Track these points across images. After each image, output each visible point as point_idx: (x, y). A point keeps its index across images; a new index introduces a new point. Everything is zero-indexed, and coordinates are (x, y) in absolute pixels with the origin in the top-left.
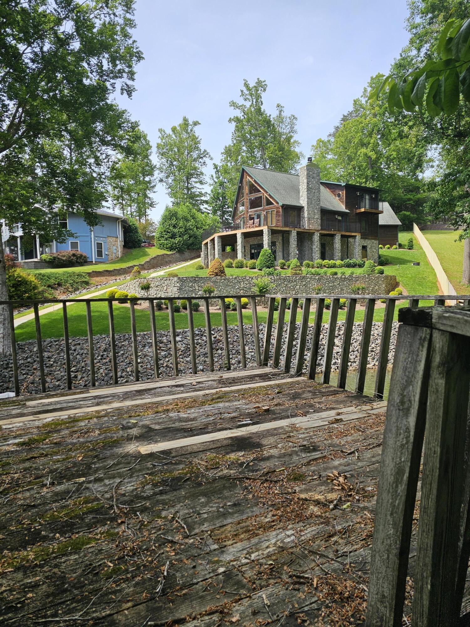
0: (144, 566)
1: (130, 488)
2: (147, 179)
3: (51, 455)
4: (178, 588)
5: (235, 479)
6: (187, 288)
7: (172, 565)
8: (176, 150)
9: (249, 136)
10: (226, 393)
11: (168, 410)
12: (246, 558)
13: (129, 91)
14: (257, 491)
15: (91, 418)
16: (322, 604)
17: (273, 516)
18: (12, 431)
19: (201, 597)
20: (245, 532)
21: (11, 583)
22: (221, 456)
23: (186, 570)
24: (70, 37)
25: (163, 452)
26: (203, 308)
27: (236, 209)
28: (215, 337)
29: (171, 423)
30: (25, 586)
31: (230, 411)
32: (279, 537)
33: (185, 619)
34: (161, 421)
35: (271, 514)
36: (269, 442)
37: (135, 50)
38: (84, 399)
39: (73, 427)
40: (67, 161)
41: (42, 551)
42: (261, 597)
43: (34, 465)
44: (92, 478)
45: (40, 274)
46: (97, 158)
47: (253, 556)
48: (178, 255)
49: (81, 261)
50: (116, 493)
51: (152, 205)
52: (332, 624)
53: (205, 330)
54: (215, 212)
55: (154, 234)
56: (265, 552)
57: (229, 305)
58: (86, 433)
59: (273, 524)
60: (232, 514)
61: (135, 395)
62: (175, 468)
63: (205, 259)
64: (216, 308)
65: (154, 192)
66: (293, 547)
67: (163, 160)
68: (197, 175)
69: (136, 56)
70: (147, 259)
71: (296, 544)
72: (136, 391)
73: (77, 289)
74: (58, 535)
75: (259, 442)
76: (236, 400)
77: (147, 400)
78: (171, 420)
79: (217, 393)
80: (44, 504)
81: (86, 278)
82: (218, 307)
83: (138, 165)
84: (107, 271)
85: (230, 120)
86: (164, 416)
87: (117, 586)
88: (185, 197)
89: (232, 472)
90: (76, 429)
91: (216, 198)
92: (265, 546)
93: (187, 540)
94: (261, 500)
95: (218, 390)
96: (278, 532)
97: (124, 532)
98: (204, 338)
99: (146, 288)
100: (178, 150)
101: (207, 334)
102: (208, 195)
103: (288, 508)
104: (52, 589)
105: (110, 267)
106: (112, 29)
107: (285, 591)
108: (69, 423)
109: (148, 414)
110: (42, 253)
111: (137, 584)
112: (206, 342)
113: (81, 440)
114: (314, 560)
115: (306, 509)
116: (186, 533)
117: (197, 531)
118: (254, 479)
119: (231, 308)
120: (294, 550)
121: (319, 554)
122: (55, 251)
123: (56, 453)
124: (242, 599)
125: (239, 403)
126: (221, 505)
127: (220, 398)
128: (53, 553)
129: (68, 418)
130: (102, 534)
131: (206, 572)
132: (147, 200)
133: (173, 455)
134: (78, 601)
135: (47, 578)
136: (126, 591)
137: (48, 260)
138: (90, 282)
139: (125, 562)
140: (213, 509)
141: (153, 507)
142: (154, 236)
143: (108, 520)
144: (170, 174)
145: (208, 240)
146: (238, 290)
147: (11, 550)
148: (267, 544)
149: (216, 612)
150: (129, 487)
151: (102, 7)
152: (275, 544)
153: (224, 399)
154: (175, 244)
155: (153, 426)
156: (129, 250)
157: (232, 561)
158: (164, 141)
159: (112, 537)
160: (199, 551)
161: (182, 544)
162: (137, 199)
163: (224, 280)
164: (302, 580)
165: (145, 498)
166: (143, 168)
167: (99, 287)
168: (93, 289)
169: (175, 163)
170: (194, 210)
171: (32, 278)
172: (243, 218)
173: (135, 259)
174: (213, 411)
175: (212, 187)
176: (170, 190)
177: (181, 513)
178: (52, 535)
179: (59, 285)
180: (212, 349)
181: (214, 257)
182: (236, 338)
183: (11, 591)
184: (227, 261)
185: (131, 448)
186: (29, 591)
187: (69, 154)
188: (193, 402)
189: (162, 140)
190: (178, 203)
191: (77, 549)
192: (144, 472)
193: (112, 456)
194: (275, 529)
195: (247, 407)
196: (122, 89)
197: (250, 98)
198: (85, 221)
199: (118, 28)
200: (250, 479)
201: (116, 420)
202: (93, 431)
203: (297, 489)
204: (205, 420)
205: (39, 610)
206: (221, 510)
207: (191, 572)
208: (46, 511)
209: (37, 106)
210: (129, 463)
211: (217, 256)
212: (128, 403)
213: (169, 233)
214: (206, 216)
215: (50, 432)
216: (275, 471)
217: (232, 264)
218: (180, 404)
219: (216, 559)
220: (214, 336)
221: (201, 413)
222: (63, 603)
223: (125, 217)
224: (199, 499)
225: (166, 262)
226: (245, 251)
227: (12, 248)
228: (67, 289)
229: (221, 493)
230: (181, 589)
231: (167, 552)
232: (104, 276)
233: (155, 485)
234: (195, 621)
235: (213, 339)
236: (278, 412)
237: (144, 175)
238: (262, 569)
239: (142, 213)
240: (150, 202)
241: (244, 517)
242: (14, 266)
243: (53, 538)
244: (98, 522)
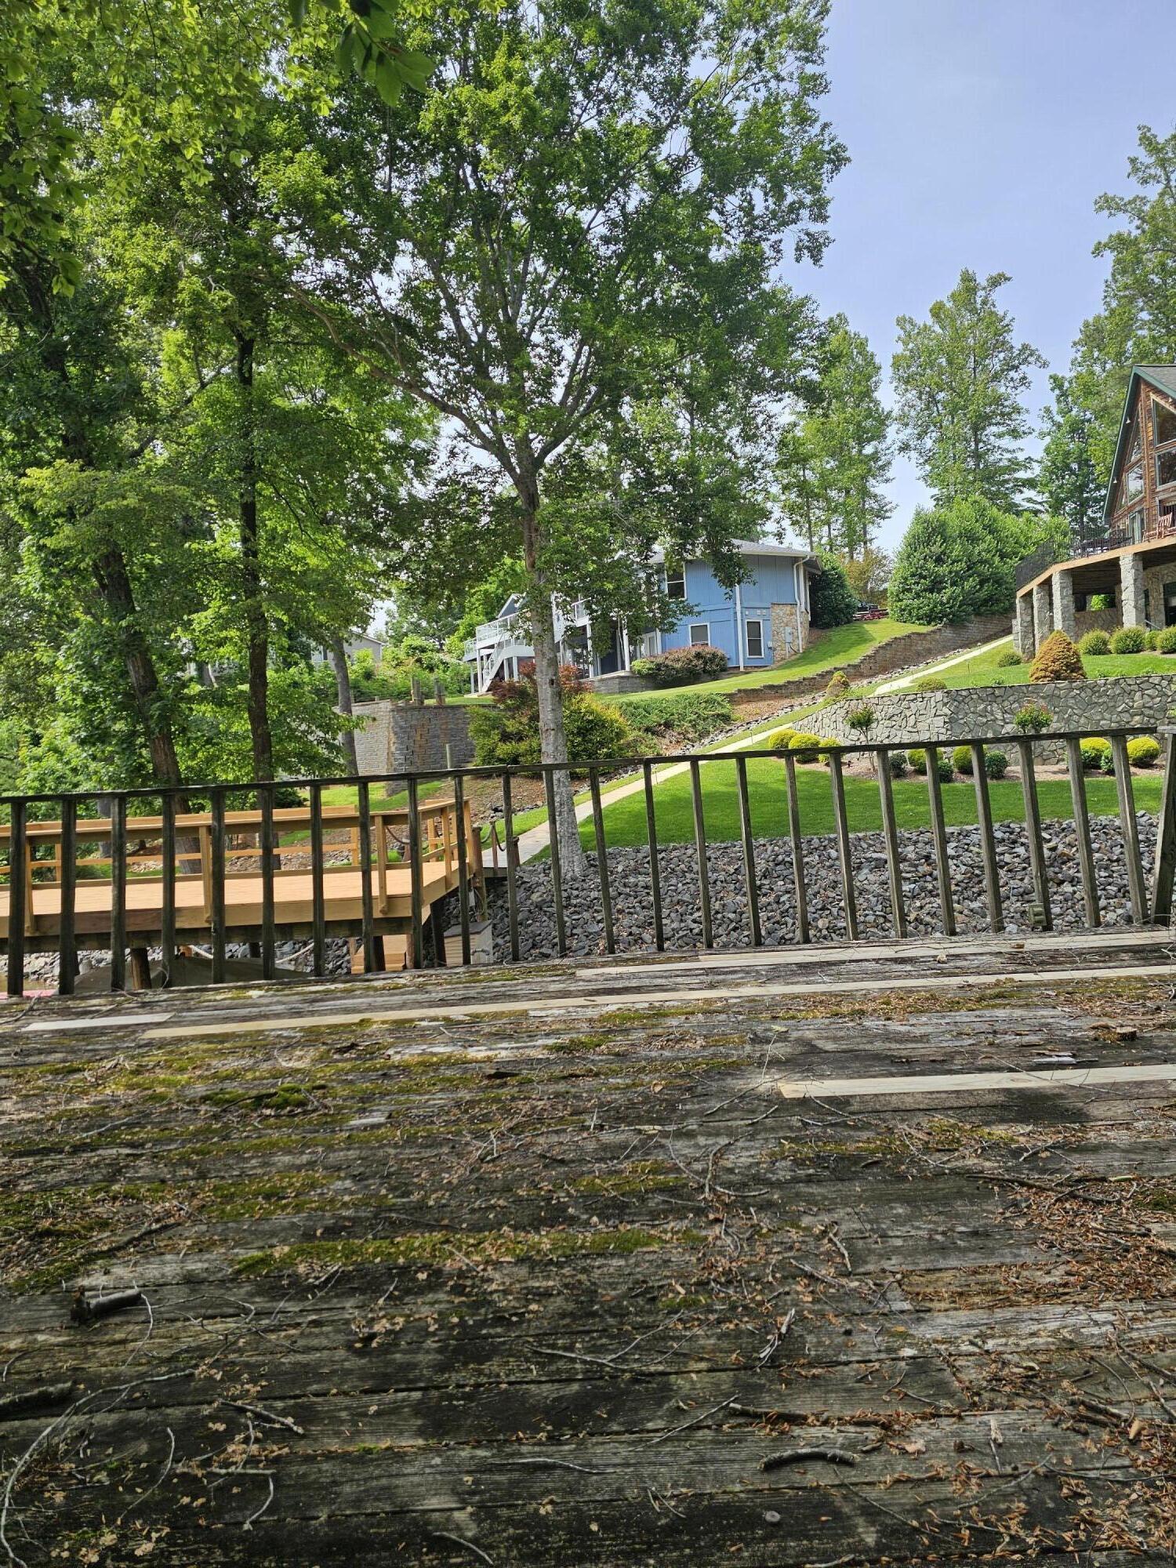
0: (745, 1307)
1: (744, 1160)
2: (868, 450)
3: (606, 1074)
4: (802, 1361)
5: (992, 1179)
6: (971, 718)
7: (800, 1318)
8: (943, 361)
9: (1157, 280)
10: (1023, 986)
11: (862, 1013)
12: (972, 1343)
13: (813, 248)
14: (1040, 1214)
15: (693, 1013)
16: (1137, 1477)
17: (1068, 1273)
18: (544, 1023)
19: (849, 1390)
20: (986, 1293)
21: (508, 1281)
22: (968, 1127)
23: (830, 1334)
24: (680, 164)
25: (831, 1100)
26: (1016, 769)
27: (1117, 490)
28: (1053, 849)
29: (864, 1040)
30: (529, 1290)
31: (1021, 1028)
32: (1070, 1321)
33: (805, 1418)
34: (842, 1034)
35: (1062, 1269)
36: (1110, 1114)
37: (827, 148)
38: (687, 973)
39: (654, 1026)
40: (684, 442)
41: (565, 1240)
42: (986, 1424)
43: (573, 1090)
44: (672, 1128)
45: (629, 704)
46: (747, 422)
47: (990, 1344)
48: (948, 633)
49: (712, 667)
50: (715, 1163)
51: (881, 514)
52: (1152, 1520)
53: (1023, 829)
54: (1057, 506)
55: (886, 585)
56: (1023, 1343)
57: (1098, 757)
58: (677, 1042)
59: (1061, 1290)
60: (963, 1251)
61: (794, 974)
62: (851, 1137)
63: (1024, 637)
64: (1055, 768)
65: (887, 481)
66: (1100, 1347)
67: (909, 395)
68: (1002, 415)
69: (830, 161)
70: (868, 650)
71: (1110, 1342)
72: (800, 965)
73: (704, 734)
74: (595, 1219)
75: (1080, 1110)
76: (1046, 1006)
77: (821, 986)
78: (868, 1036)
79: (997, 984)
80: (582, 1161)
81: (723, 707)
82: (1062, 766)
83: (846, 421)
84: (771, 687)
85: (1098, 250)
86: (851, 1024)
87: (686, 1329)
88: (971, 478)
89: (988, 1164)
90: (660, 1031)
91: (1058, 466)
92: (1027, 1331)
93: (844, 1281)
94: (1048, 1236)
95: (1002, 977)
96: (1069, 1308)
97: (717, 1238)
98: (1021, 850)
99: (863, 722)
100: (950, 362)
101: (1028, 837)
102: (1035, 465)
103: (1115, 1265)
104: (571, 1307)
105: (778, 677)
106: (773, 113)
107: (1049, 1428)
108: (648, 1017)
109: (815, 1017)
110: (633, 658)
111: (722, 1336)
112: (1027, 860)
113: (667, 1053)
114: (1148, 1386)
115: (1164, 1275)
116: (845, 1265)
117: (870, 1267)
118: (1042, 1189)
119: (1105, 767)
120: (1103, 1354)
121: (1165, 1376)
122: (658, 649)
123: (615, 1073)
124: (940, 1416)
125: (1053, 1012)
126: (940, 1229)
127: (1002, 996)
128: (582, 1247)
129: (648, 1009)
130: (674, 1233)
131: (872, 1349)
132: (870, 503)
133: (852, 1109)
134: (612, 1337)
135: (566, 1286)
136: (702, 1342)
137: (645, 671)
138: (733, 717)
139: (710, 1292)
140: (921, 1233)
141: (784, 1204)
142: (885, 590)
143: (691, 1210)
144: (928, 427)
145: (1033, 585)
146: (1126, 717)
147: (515, 1228)
148: (1035, 1328)
149: (875, 1423)
150: (742, 1157)
151: (749, 71)
152: (1056, 1332)
153: (1013, 1001)
154: (942, 604)
155: (820, 1044)
156: (823, 633)
157: (937, 1342)
158: (911, 346)
159: (693, 1243)
160: (865, 1306)
161: (831, 1286)
162: (844, 504)
163: (1081, 689)
164: (1101, 1417)
165: (771, 1184)
166: (859, 424)
167: (753, 726)
168: (739, 732)
169: (941, 396)
170: (995, 509)
171: (613, 714)
172: (1140, 512)
173: (838, 653)
174: (974, 1025)
175: (1048, 439)
176: (928, 467)
177: (844, 1227)
178: (585, 1217)
179: (668, 725)
180: (1045, 881)
181: (1051, 629)
182: (1117, 850)
183: (505, 1292)
184: (1089, 638)
185: (763, 1082)
186: (534, 1301)
187: (688, 426)
188: (927, 999)
189: (905, 344)
190: (950, 499)
191: (624, 1251)
192: (781, 1134)
193: (722, 1093)
194: (1064, 1302)
195: (1073, 1024)
196: (798, 249)
197: (1159, 172)
198: (715, 576)
199: (787, 107)
200: (1030, 1187)
201: (743, 1021)
202: (693, 1038)
203: (1156, 1228)
204: (948, 1043)
205: (545, 1334)
206: (939, 1237)
207: (840, 1340)
208: (583, 1173)
209: (615, 338)
210: (753, 1112)
211: (1058, 625)
212: (777, 989)
213: (925, 578)
214: (1029, 521)
215: (610, 1031)
216: (1104, 1180)
217: (1105, 643)
218: (894, 1002)
219: (901, 1329)
220: (1051, 844)
221: (942, 1028)
222: (588, 1332)
223: (816, 553)
224: (892, 1208)
225: (919, 654)
226: (1147, 604)
227: (579, 651)
228: (684, 734)
229: (945, 1205)
230: (811, 1365)
231: (798, 1293)
232: (761, 700)
233: (799, 1163)
234: (826, 1429)
235: (1046, 853)
236: (1164, 1042)
237: (861, 443)
238: (1006, 1371)
239: (855, 537)
240: (876, 506)
241: (992, 1262)
242: (579, 689)
243: (587, 1223)
244: (671, 1211)
